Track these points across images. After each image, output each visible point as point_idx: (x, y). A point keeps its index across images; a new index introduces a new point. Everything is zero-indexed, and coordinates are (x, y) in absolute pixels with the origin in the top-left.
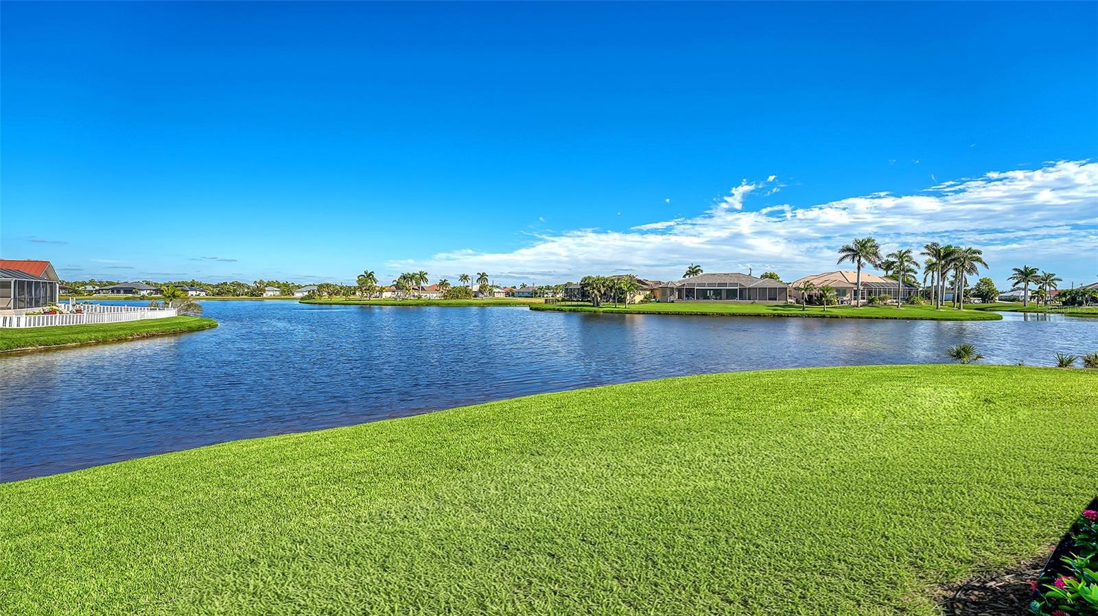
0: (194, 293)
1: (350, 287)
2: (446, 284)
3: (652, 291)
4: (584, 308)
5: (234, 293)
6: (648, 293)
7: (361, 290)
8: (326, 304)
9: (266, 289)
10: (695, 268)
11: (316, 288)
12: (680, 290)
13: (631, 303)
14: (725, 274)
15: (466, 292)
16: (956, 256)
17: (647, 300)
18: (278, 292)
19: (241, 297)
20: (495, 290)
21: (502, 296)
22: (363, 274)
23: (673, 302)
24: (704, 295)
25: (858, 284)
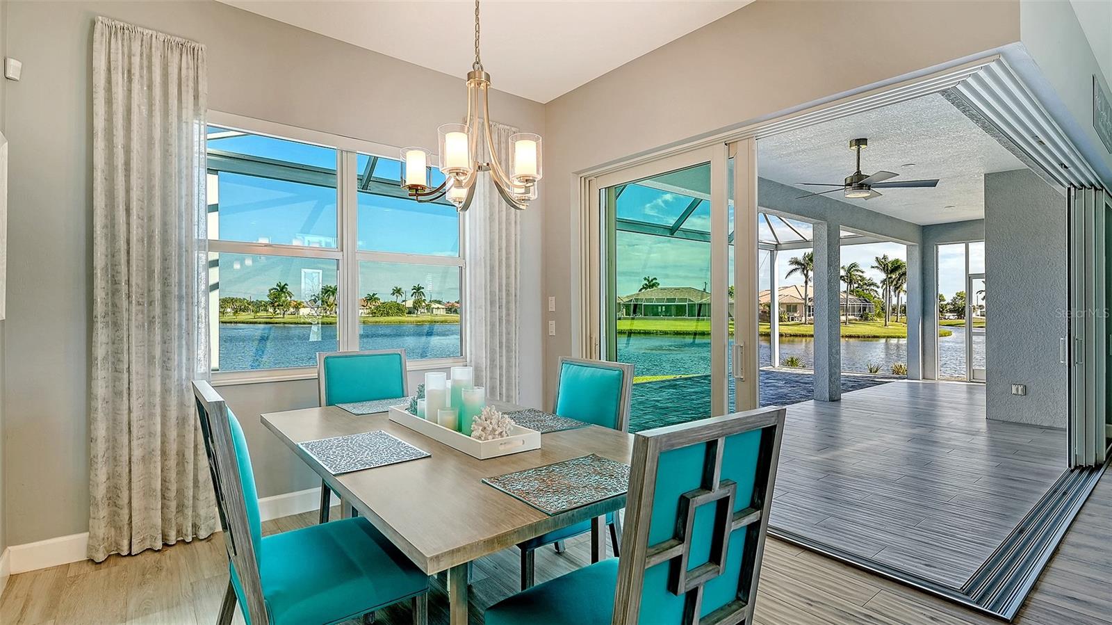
1: (261, 302)
2: (375, 299)
7: (273, 306)
8: (231, 323)
10: (652, 281)
14: (675, 289)
15: (399, 309)
16: (903, 270)
20: (434, 306)
21: (443, 312)
22: (275, 287)
24: (653, 311)
25: (805, 299)
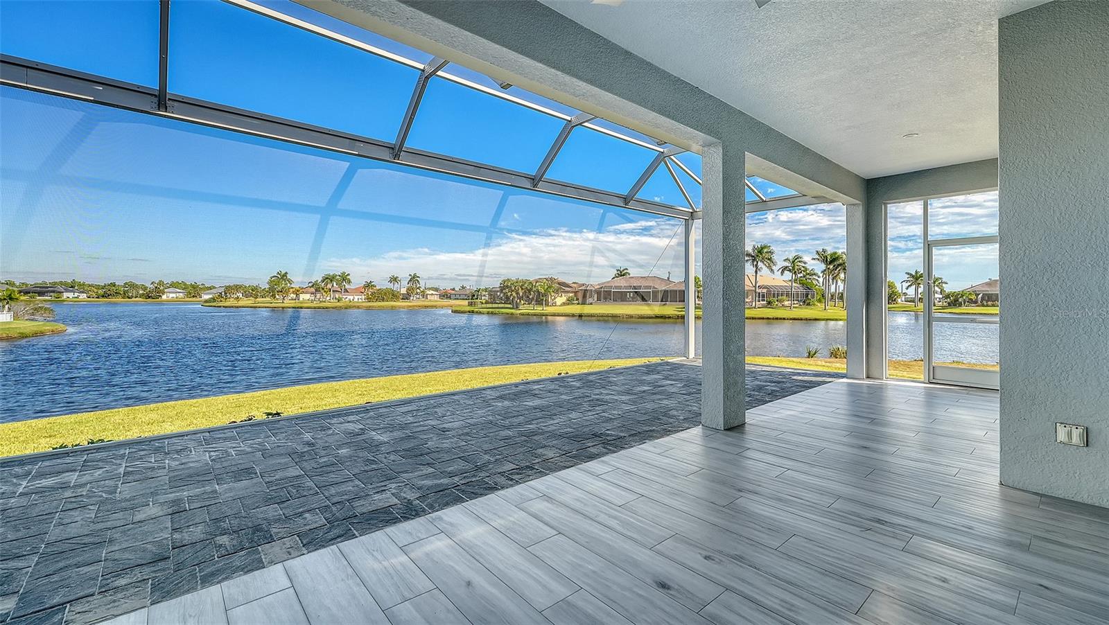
0: (71, 295)
1: (260, 289)
2: (372, 285)
3: (576, 293)
4: (502, 310)
5: (125, 295)
6: (571, 295)
7: (273, 292)
9: (166, 290)
10: (623, 270)
11: (223, 289)
12: (598, 293)
13: (554, 305)
14: (642, 278)
15: (394, 295)
16: (841, 261)
17: (569, 302)
18: (181, 294)
19: (134, 299)
20: (428, 292)
21: (436, 298)
22: (276, 274)
23: (591, 304)
24: (621, 297)
25: (755, 287)
